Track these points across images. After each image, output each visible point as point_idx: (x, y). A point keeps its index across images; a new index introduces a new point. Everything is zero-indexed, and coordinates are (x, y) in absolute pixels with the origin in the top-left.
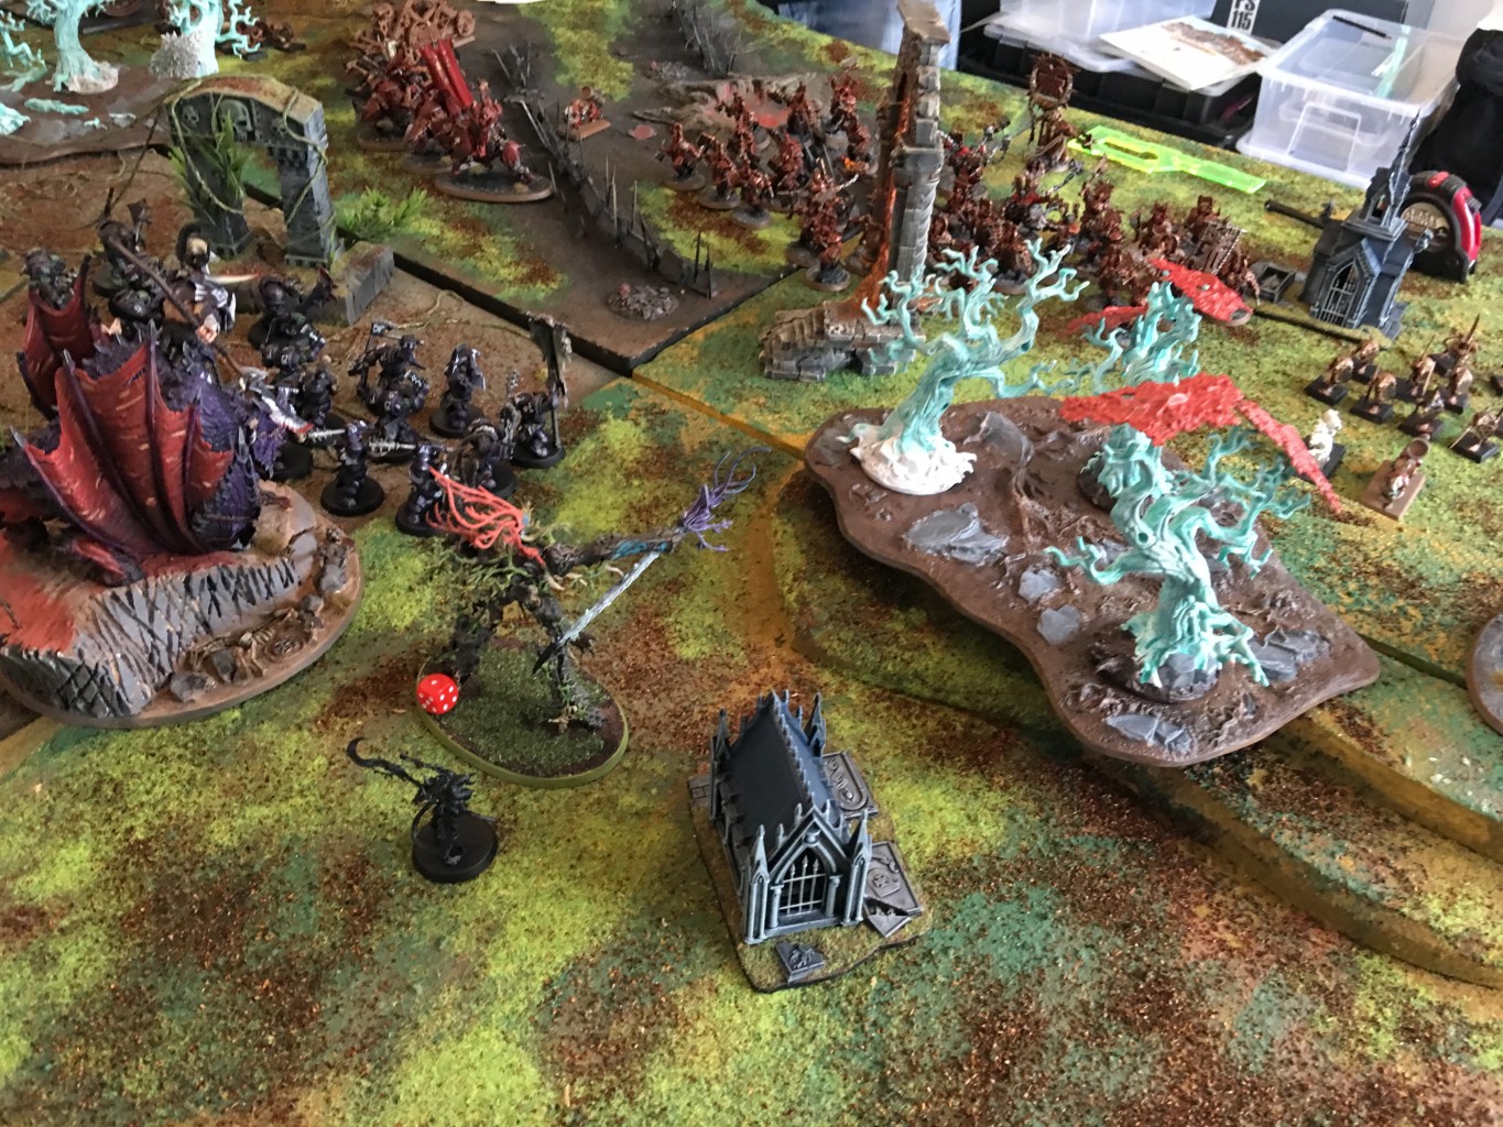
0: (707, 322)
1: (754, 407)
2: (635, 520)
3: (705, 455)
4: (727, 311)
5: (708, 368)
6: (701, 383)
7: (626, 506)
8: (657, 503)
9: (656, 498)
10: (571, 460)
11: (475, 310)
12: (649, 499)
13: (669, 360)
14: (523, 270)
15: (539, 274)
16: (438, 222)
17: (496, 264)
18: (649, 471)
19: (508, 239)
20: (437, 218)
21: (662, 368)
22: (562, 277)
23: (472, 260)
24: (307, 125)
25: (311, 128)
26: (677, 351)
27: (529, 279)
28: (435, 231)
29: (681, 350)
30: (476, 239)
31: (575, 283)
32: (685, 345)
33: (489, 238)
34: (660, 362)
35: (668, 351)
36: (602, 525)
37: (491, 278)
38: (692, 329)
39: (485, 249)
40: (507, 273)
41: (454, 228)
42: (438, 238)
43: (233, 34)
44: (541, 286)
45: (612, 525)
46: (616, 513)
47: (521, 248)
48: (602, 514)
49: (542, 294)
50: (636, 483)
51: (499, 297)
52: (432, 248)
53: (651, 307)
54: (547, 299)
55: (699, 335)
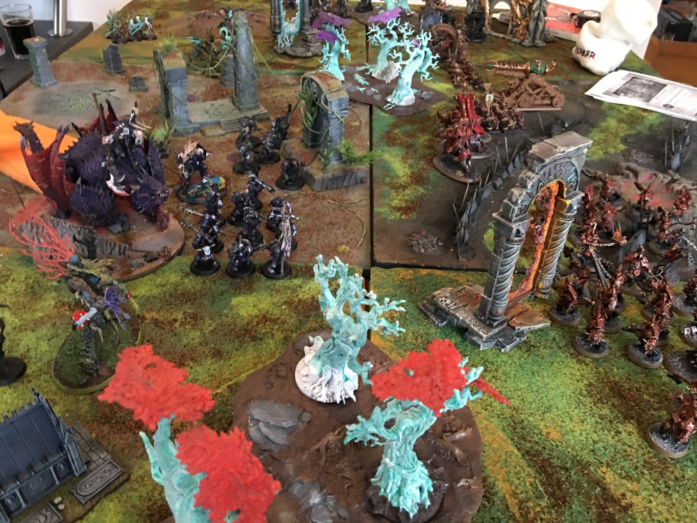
0: (440, 269)
2: (256, 320)
4: (457, 270)
5: (400, 286)
6: (386, 290)
7: (263, 313)
8: (275, 321)
9: (278, 318)
10: (280, 283)
11: (366, 210)
12: (276, 317)
13: (393, 273)
14: (404, 205)
15: (406, 210)
16: (409, 172)
17: (399, 197)
18: (296, 307)
19: (422, 191)
20: (412, 170)
21: (383, 274)
22: (413, 215)
23: (393, 191)
24: (331, 102)
25: (333, 104)
26: (403, 272)
27: (399, 209)
28: (401, 174)
29: (405, 272)
30: (410, 185)
31: (413, 221)
32: (410, 271)
33: (416, 187)
34: (388, 271)
35: (400, 269)
36: (243, 312)
37: (387, 201)
38: (426, 267)
39: (406, 190)
40: (396, 203)
41: (410, 177)
42: (398, 177)
43: (424, 70)
44: (398, 214)
45: (246, 315)
46: (256, 312)
47: (421, 198)
48: (251, 309)
49: (393, 217)
50: (284, 307)
51: (376, 209)
52: (388, 180)
53: (421, 247)
54: (391, 220)
55: (424, 272)
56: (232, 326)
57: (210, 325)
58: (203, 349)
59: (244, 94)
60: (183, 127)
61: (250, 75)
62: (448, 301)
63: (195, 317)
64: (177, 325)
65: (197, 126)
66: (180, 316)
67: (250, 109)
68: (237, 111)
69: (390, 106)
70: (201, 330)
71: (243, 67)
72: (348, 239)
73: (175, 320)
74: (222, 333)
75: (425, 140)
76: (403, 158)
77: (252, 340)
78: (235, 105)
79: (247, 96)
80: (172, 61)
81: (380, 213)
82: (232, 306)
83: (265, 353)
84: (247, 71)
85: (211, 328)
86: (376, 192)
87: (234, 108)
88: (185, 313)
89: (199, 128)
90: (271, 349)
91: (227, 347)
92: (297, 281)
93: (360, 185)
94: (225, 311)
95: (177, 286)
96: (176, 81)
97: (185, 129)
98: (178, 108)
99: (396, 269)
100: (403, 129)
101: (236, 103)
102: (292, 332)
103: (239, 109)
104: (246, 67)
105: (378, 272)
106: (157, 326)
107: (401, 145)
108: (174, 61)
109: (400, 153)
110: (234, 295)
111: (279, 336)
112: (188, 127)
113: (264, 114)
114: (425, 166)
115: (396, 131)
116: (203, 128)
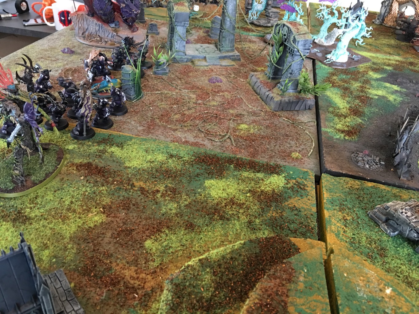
0: (384, 184)
1: (341, 217)
2: (225, 202)
3: (287, 210)
5: (350, 194)
6: (337, 195)
7: (230, 197)
8: (241, 205)
9: (243, 204)
11: (314, 129)
12: (241, 202)
13: (342, 181)
14: (346, 129)
15: (349, 133)
16: (348, 106)
17: (341, 123)
18: (259, 196)
19: (360, 121)
20: (350, 105)
21: (333, 181)
22: (355, 138)
23: (336, 118)
24: (298, 41)
25: (300, 43)
26: (351, 181)
27: (343, 132)
28: (342, 107)
29: (353, 182)
30: (349, 115)
31: (355, 142)
32: (357, 182)
33: (355, 117)
34: (337, 179)
35: (348, 179)
36: (213, 193)
37: (332, 124)
38: (371, 181)
39: (347, 118)
40: (339, 126)
41: (349, 110)
42: (339, 108)
43: (359, 37)
44: (342, 135)
45: (216, 196)
46: (224, 195)
47: (360, 125)
48: (220, 192)
49: (338, 137)
50: (248, 195)
51: (323, 129)
52: (331, 109)
53: (366, 163)
54: (337, 139)
55: (370, 184)
56: (205, 204)
57: (186, 200)
58: (178, 220)
59: (226, 40)
60: (180, 57)
61: (232, 26)
62: (409, 214)
63: (174, 191)
64: (159, 195)
65: (190, 57)
66: (162, 188)
67: (228, 51)
68: (218, 52)
69: (329, 61)
70: (178, 202)
71: (228, 20)
72: (300, 149)
73: (158, 191)
74: (195, 208)
75: (358, 86)
76: (341, 96)
77: (221, 219)
78: (217, 48)
79: (227, 42)
80: (180, 8)
81: (326, 133)
82: (205, 187)
83: (231, 233)
84: (231, 23)
85: (187, 203)
86: (322, 116)
87: (216, 49)
88: (166, 186)
89: (191, 59)
90: (237, 230)
91: (199, 221)
92: (260, 175)
93: (308, 111)
94: (199, 190)
95: (163, 164)
96: (181, 22)
97: (181, 58)
98: (179, 42)
99: (344, 178)
100: (340, 77)
101: (218, 46)
102: (256, 217)
103: (220, 51)
104: (230, 20)
105: (329, 179)
106: (142, 193)
107: (339, 87)
108: (182, 7)
109: (339, 92)
110: (208, 178)
111: (244, 219)
112: (184, 57)
113: (237, 56)
114: (360, 104)
115: (335, 78)
116: (193, 60)
